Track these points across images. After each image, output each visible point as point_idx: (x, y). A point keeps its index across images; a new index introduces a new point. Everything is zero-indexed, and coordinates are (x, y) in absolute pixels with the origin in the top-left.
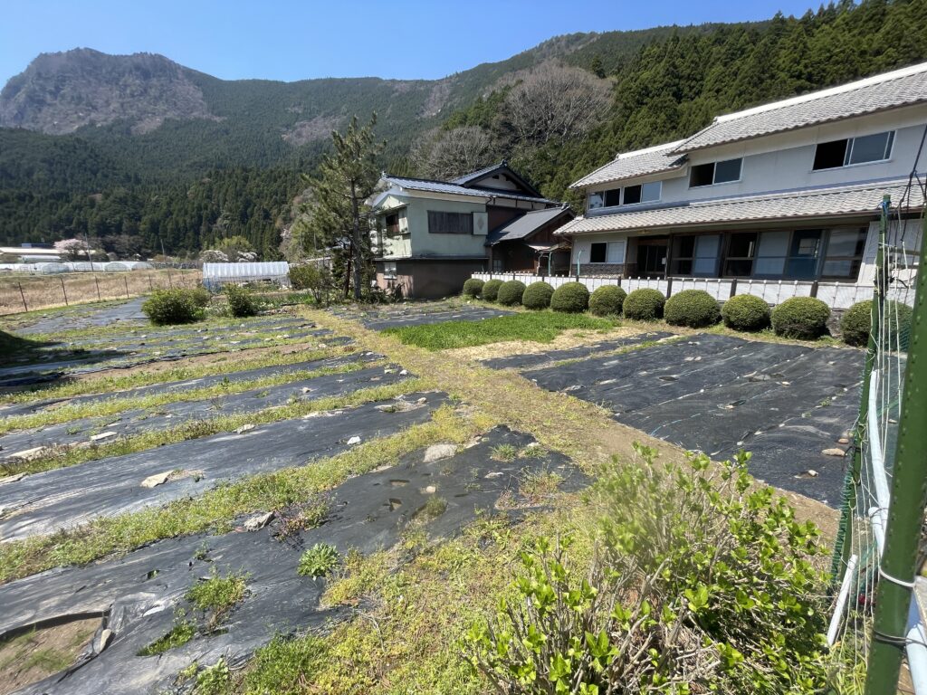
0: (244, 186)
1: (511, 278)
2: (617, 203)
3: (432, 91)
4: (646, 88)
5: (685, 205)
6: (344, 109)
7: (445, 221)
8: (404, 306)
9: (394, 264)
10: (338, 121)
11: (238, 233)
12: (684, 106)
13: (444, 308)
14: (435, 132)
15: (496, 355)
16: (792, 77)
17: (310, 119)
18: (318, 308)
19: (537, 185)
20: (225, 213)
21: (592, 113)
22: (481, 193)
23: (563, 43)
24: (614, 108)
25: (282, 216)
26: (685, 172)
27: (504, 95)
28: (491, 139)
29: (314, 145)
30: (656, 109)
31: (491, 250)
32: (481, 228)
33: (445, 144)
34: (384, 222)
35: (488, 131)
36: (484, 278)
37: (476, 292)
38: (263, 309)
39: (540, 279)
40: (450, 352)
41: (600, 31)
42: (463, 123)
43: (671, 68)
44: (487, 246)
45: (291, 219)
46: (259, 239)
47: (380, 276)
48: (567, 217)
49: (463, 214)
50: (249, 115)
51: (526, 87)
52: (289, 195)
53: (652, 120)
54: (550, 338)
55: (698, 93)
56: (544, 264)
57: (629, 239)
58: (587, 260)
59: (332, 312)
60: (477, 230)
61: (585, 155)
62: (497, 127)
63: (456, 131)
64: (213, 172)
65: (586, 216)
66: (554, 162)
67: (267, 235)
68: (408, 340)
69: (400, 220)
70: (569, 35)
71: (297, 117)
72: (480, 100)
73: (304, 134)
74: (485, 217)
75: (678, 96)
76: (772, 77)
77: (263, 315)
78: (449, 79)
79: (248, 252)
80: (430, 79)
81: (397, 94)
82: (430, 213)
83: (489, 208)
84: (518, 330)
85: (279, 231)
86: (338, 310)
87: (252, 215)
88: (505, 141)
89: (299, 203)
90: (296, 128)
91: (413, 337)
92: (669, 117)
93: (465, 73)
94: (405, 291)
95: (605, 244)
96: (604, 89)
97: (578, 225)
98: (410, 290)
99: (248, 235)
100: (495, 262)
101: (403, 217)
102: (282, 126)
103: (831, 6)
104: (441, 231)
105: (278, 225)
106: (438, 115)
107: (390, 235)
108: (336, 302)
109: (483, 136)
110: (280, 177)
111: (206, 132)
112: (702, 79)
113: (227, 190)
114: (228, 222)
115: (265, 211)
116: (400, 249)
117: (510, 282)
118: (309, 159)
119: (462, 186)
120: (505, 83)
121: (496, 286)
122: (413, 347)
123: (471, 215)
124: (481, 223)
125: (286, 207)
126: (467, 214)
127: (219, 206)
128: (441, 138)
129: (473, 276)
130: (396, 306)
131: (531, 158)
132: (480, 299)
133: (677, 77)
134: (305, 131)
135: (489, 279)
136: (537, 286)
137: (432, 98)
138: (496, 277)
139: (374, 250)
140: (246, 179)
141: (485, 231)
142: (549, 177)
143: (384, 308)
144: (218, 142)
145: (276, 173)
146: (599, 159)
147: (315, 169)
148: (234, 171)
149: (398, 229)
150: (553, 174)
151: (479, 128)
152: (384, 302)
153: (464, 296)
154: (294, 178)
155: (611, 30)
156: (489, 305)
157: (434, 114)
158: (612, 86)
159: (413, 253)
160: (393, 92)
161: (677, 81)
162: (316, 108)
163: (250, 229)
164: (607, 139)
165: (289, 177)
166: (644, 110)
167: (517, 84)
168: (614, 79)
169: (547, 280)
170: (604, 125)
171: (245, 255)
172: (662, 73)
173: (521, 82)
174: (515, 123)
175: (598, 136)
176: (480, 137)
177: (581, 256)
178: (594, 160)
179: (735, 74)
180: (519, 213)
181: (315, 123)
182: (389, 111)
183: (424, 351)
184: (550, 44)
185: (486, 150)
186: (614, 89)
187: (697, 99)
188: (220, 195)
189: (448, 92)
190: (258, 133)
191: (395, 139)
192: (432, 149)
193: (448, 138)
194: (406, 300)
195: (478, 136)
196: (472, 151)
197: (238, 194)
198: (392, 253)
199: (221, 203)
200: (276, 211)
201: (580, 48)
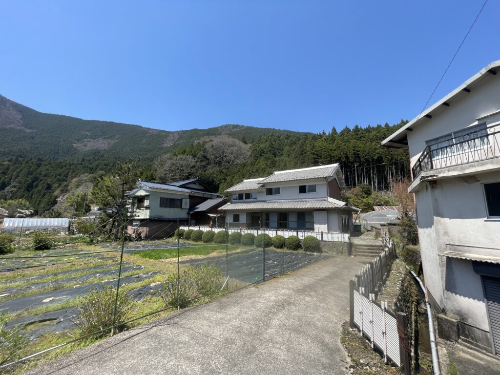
0: (37, 169)
1: (198, 229)
2: (243, 199)
3: (169, 136)
4: (263, 150)
5: (265, 201)
6: (117, 136)
7: (169, 202)
8: (143, 243)
9: (139, 221)
10: (112, 142)
11: (22, 197)
12: (277, 159)
13: (164, 243)
14: (168, 155)
15: (183, 260)
16: (312, 154)
17: (95, 139)
18: (91, 245)
19: (219, 184)
20: (14, 183)
21: (242, 157)
22: (187, 190)
23: (231, 127)
24: (251, 156)
25: (61, 188)
26: (264, 190)
27: (204, 144)
28: (197, 162)
29: (94, 152)
30: (267, 159)
31: (190, 215)
32: (186, 205)
33: (173, 161)
34: (136, 201)
35: (196, 158)
36: (186, 229)
37: (181, 235)
38: (55, 246)
39: (210, 229)
40: (164, 260)
41: (246, 125)
42: (184, 153)
43: (271, 145)
44: (188, 213)
45: (67, 190)
46: (38, 202)
47: (129, 227)
48: (224, 203)
49: (177, 199)
50: (53, 131)
51: (214, 143)
52: (69, 177)
53: (266, 162)
54: (208, 253)
55: (282, 155)
56: (214, 222)
57: (247, 213)
58: (231, 221)
59: (100, 246)
60: (183, 206)
61: (239, 173)
62: (200, 157)
63: (179, 157)
64: (14, 159)
65: (231, 203)
66: (226, 175)
67: (46, 199)
68: (144, 256)
69: (145, 201)
70: (233, 125)
71: (86, 136)
72: (192, 145)
73: (89, 145)
74: (188, 201)
75: (275, 155)
76: (305, 153)
77: (55, 249)
78: (178, 132)
79: (27, 209)
80: (168, 131)
81: (150, 134)
82: (161, 198)
83: (191, 197)
84: (195, 251)
85: (56, 197)
86: (105, 245)
87: (37, 186)
88: (204, 163)
89: (76, 182)
90: (84, 142)
91: (147, 255)
92: (272, 162)
93: (186, 131)
94: (143, 235)
95: (238, 215)
96: (246, 149)
97: (228, 207)
98: (146, 235)
99: (29, 199)
100: (192, 221)
101: (147, 199)
102: (75, 140)
103: (320, 134)
104: (166, 207)
105: (56, 193)
106: (171, 146)
107: (139, 208)
108: (102, 241)
109: (193, 160)
110: (66, 166)
111: (16, 136)
112: (283, 150)
113: (21, 170)
114: (15, 189)
115: (48, 184)
116: (143, 214)
117: (197, 230)
118: (88, 158)
119: (178, 187)
120: (204, 140)
121: (191, 232)
122: (147, 259)
123: (181, 200)
124: (186, 204)
125: (65, 183)
126: (180, 200)
127: (11, 180)
128: (171, 158)
129: (180, 228)
130: (138, 243)
131: (215, 172)
132: (183, 239)
133: (274, 148)
134: (89, 144)
135: (188, 229)
136: (209, 232)
137: (169, 139)
138: (191, 228)
139: (129, 214)
140: (39, 165)
141: (188, 207)
142: (223, 181)
143: (131, 244)
144: (24, 142)
145: (64, 164)
146: (245, 175)
147: (92, 164)
148: (31, 159)
149: (143, 205)
150: (225, 180)
151: (191, 157)
152: (131, 240)
153: (174, 238)
154: (76, 167)
155: (250, 126)
156: (186, 241)
157: (169, 146)
158: (249, 148)
159: (150, 216)
160: (148, 133)
161: (274, 149)
162: (100, 134)
163: (32, 195)
164: (248, 168)
165: (72, 167)
166: (262, 158)
167: (209, 141)
168: (251, 145)
169: (213, 229)
170: (247, 162)
171: (23, 211)
172: (268, 146)
173: (212, 141)
174: (208, 157)
175: (245, 166)
176: (191, 161)
177: (229, 219)
178: (243, 175)
179: (294, 150)
180: (204, 199)
181: (98, 141)
182: (144, 141)
183: (152, 260)
184: (226, 126)
185: (194, 166)
186: (251, 149)
187: (282, 157)
188: (15, 173)
189: (177, 137)
190: (56, 141)
191: (146, 154)
192: (166, 163)
193: (175, 159)
194: (143, 240)
195: (190, 160)
196: (187, 166)
197: (30, 173)
198: (139, 216)
199: (13, 178)
200: (57, 185)
201: (238, 130)
